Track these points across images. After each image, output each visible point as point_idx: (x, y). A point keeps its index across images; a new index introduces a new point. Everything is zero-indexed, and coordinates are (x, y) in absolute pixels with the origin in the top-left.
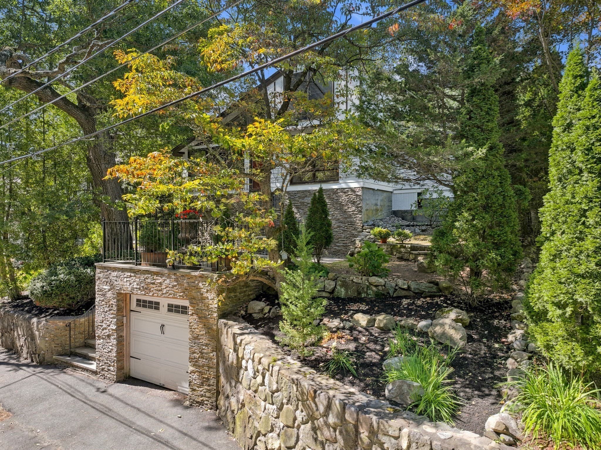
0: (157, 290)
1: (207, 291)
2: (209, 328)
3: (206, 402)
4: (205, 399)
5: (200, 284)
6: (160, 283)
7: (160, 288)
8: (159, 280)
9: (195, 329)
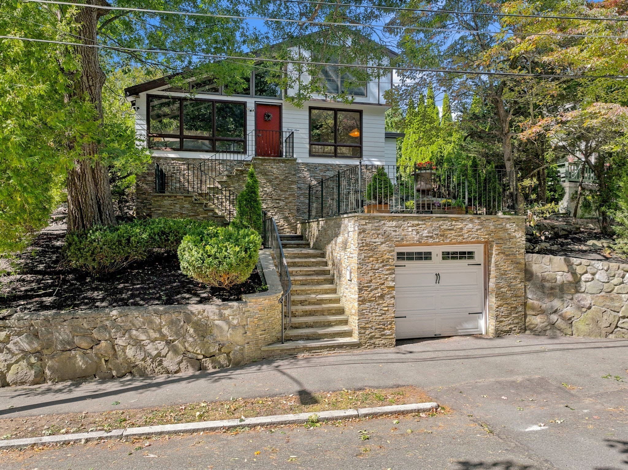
0: (456, 236)
1: (515, 230)
2: (517, 263)
3: (514, 329)
4: (512, 326)
5: (508, 225)
6: (461, 229)
7: (461, 233)
8: (460, 225)
9: (501, 266)
